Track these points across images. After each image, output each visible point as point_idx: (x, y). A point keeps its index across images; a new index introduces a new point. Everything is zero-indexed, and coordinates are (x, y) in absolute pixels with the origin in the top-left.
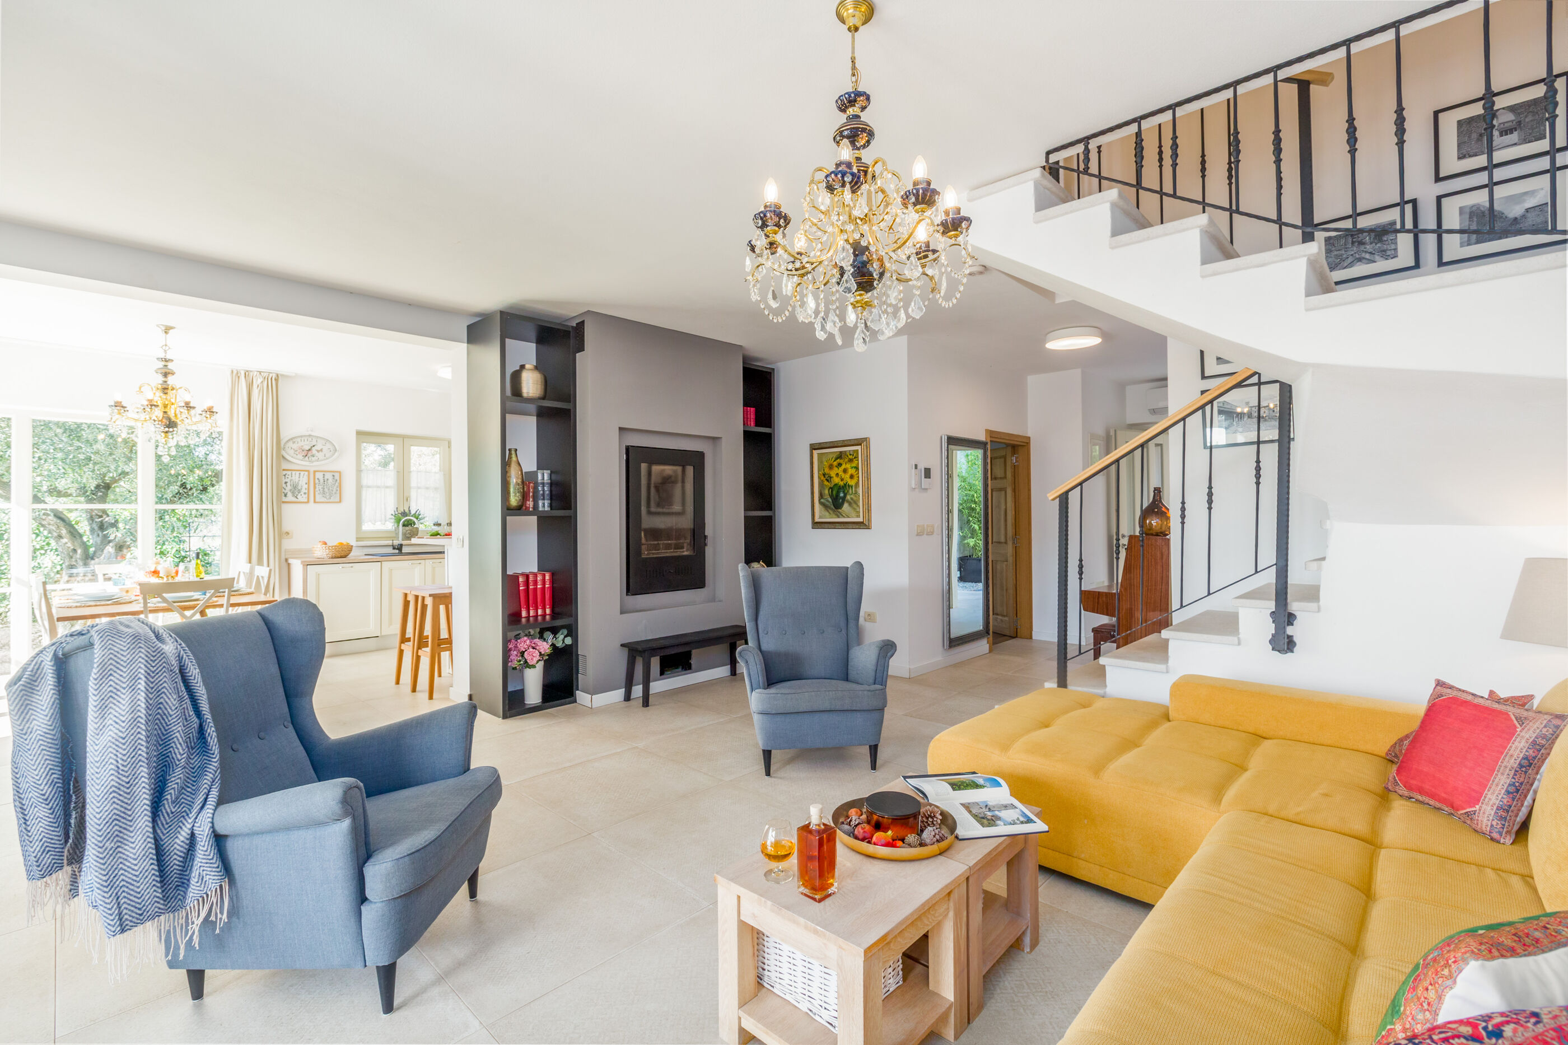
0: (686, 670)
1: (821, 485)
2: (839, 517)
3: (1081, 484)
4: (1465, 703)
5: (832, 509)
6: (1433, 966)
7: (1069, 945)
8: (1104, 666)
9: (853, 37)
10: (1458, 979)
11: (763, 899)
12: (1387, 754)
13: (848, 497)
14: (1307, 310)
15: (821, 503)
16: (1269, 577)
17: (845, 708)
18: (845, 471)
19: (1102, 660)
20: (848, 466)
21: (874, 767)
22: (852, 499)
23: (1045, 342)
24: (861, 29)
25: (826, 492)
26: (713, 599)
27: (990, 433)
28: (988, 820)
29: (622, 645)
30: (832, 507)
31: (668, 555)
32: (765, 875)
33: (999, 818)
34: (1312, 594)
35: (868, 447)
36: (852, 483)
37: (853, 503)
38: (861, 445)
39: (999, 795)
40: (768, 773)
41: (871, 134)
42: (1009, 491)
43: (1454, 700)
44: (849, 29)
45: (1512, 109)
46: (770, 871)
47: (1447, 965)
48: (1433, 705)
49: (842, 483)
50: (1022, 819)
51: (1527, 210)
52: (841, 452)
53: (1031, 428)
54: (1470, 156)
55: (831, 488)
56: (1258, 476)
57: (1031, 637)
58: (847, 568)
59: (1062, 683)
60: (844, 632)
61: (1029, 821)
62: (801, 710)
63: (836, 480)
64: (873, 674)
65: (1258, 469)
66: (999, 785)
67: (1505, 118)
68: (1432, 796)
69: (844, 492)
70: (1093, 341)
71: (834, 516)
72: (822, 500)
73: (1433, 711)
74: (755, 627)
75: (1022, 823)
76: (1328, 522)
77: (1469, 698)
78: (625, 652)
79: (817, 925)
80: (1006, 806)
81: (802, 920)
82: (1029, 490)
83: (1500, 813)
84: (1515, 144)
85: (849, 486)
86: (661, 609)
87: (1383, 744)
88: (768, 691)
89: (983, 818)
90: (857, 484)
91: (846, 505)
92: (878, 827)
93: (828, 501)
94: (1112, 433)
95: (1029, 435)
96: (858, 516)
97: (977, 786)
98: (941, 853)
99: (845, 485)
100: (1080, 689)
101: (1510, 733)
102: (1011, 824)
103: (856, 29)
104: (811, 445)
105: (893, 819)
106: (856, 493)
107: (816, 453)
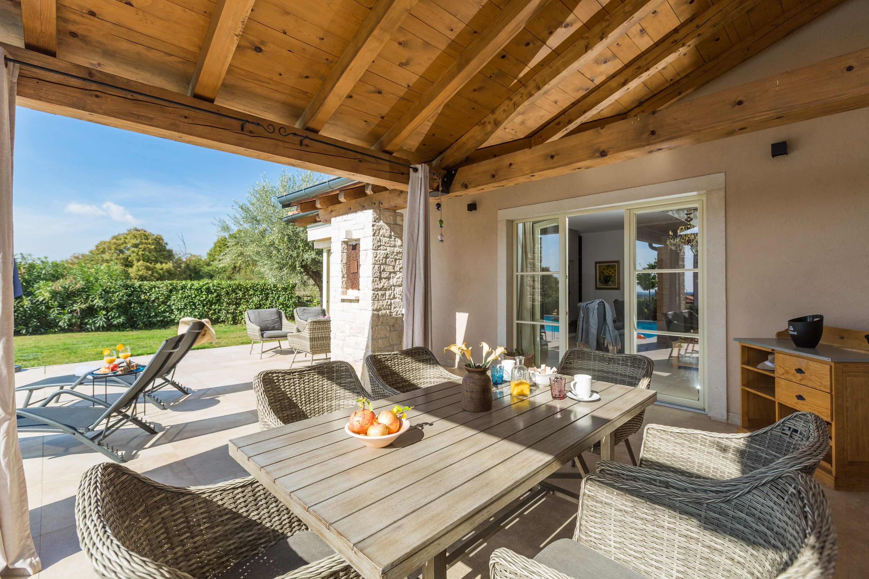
1: (600, 275)
2: (607, 286)
5: (604, 283)
13: (611, 279)
15: (599, 281)
18: (610, 271)
20: (611, 269)
25: (602, 278)
35: (620, 264)
36: (613, 275)
37: (613, 281)
38: (617, 263)
49: (608, 275)
52: (608, 265)
55: (604, 276)
63: (606, 274)
69: (609, 278)
71: (605, 285)
90: (615, 275)
91: (610, 282)
93: (603, 281)
96: (614, 286)
99: (610, 276)
104: (596, 262)
106: (614, 278)
107: (598, 265)
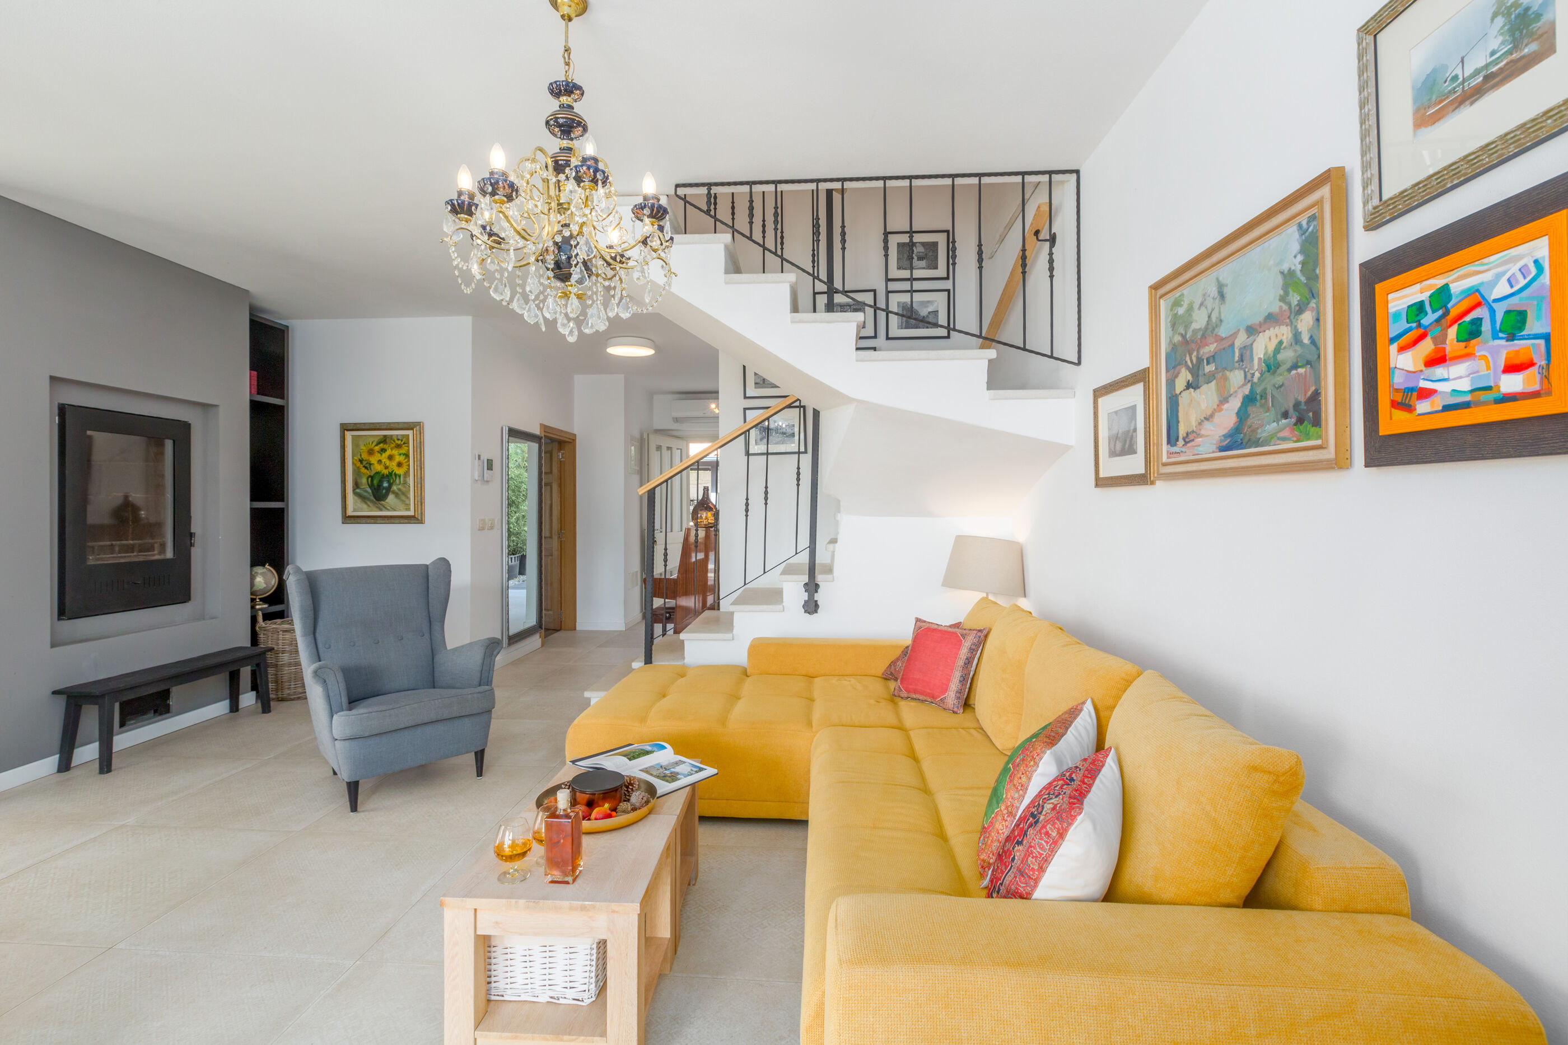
0: (161, 714)
1: (357, 473)
2: (381, 510)
3: (666, 481)
4: (934, 630)
5: (372, 501)
6: (1023, 763)
7: (720, 868)
8: (683, 641)
9: (567, 26)
10: (1040, 765)
11: (513, 901)
12: (883, 674)
13: (395, 488)
14: (857, 361)
15: (355, 493)
16: (804, 558)
17: (454, 716)
18: (391, 458)
19: (682, 636)
20: (395, 452)
21: (480, 773)
22: (399, 489)
23: (606, 346)
24: (575, 20)
25: (364, 480)
26: (202, 617)
27: (545, 428)
28: (670, 777)
29: (54, 693)
30: (372, 498)
31: (122, 561)
32: (499, 879)
33: (678, 774)
34: (829, 570)
35: (421, 433)
36: (400, 471)
37: (400, 495)
38: (412, 429)
39: (666, 756)
40: (354, 808)
41: (585, 129)
42: (555, 487)
43: (928, 629)
44: (563, 16)
45: (923, 244)
46: (505, 873)
47: (1033, 759)
48: (917, 634)
49: (386, 472)
50: (695, 769)
51: (929, 313)
52: (385, 436)
53: (577, 426)
54: (903, 269)
55: (370, 476)
56: (798, 479)
57: (575, 629)
58: (427, 566)
59: (648, 660)
60: (427, 636)
61: (701, 770)
62: (402, 726)
63: (378, 468)
64: (479, 675)
65: (798, 474)
66: (664, 748)
67: (918, 250)
68: (922, 693)
69: (388, 482)
70: (647, 352)
71: (375, 509)
72: (358, 490)
73: (916, 639)
74: (313, 641)
75: (696, 772)
76: (839, 514)
77: (936, 627)
78: (61, 701)
79: (583, 901)
80: (677, 763)
81: (566, 904)
82: (575, 486)
83: (958, 695)
84: (924, 268)
85: (396, 475)
86: (118, 635)
87: (881, 666)
88: (354, 712)
89: (664, 776)
90: (407, 474)
91: (391, 498)
92: (591, 804)
93: (366, 491)
94: (645, 436)
95: (575, 432)
96: (409, 509)
97: (648, 753)
98: (650, 813)
99: (391, 474)
100: (663, 663)
101: (959, 644)
102: (689, 775)
103: (570, 20)
104: (342, 425)
105: (603, 793)
106: (405, 483)
107: (349, 435)
